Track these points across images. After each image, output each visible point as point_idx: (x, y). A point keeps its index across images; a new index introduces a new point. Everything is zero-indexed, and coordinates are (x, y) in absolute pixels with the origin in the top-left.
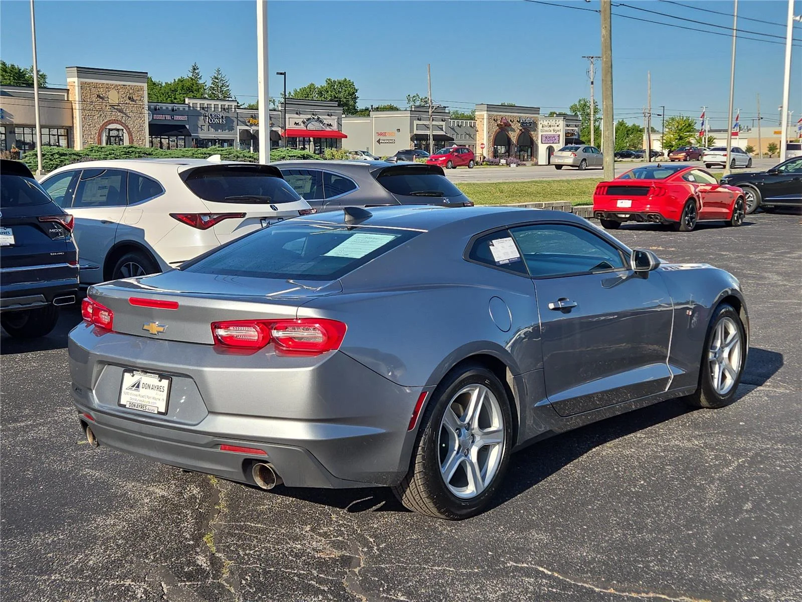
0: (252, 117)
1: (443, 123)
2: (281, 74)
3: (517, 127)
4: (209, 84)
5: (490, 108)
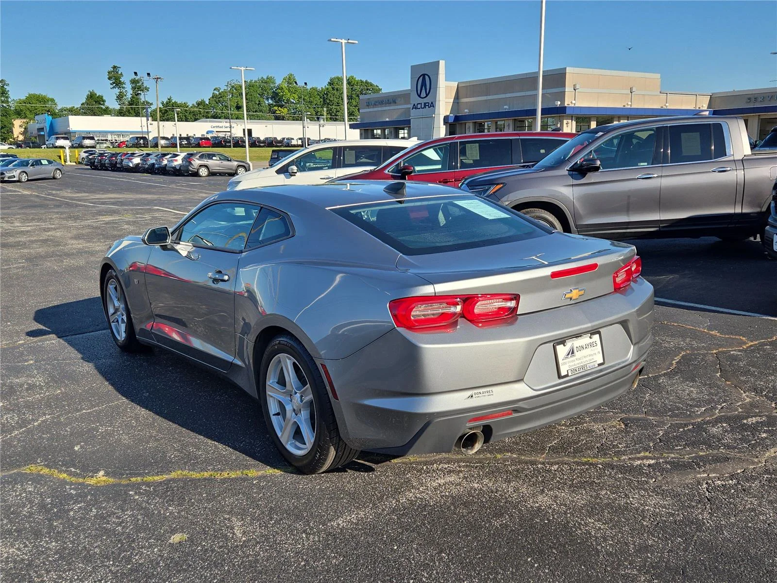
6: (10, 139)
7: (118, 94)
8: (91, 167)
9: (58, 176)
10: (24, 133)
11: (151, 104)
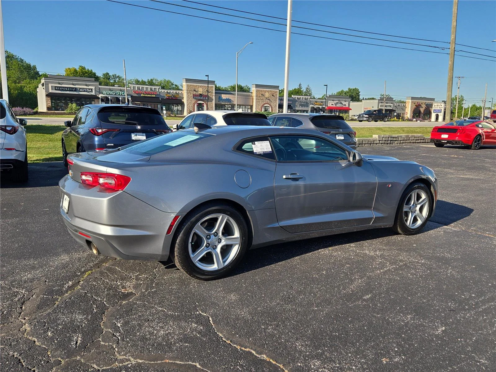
0: (321, 102)
1: (392, 104)
2: (326, 85)
3: (424, 106)
4: (305, 91)
5: (413, 98)
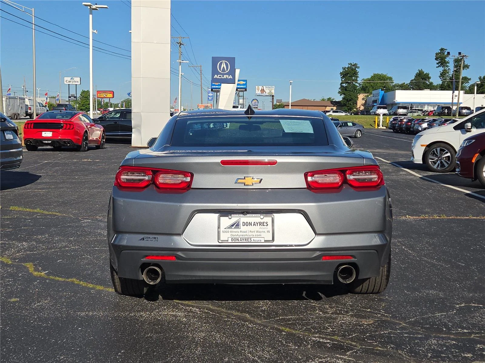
6: (354, 109)
7: (442, 71)
8: (394, 131)
9: (358, 135)
10: (364, 105)
11: (470, 79)
